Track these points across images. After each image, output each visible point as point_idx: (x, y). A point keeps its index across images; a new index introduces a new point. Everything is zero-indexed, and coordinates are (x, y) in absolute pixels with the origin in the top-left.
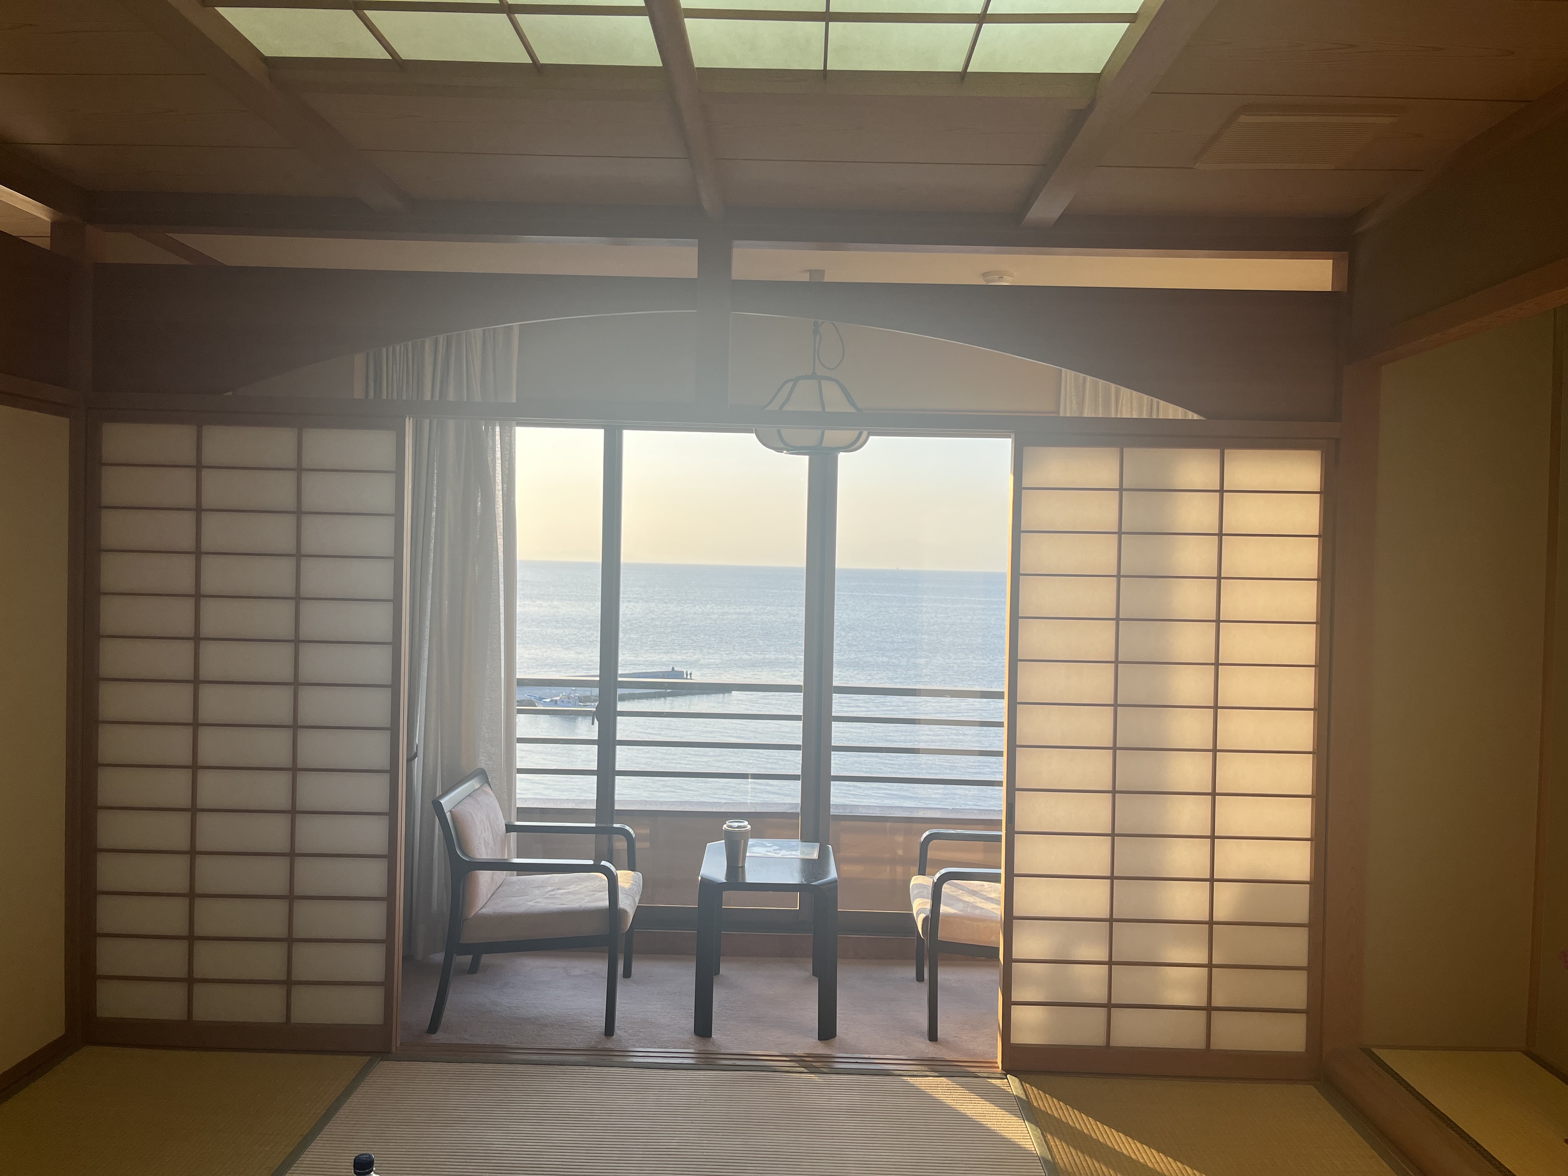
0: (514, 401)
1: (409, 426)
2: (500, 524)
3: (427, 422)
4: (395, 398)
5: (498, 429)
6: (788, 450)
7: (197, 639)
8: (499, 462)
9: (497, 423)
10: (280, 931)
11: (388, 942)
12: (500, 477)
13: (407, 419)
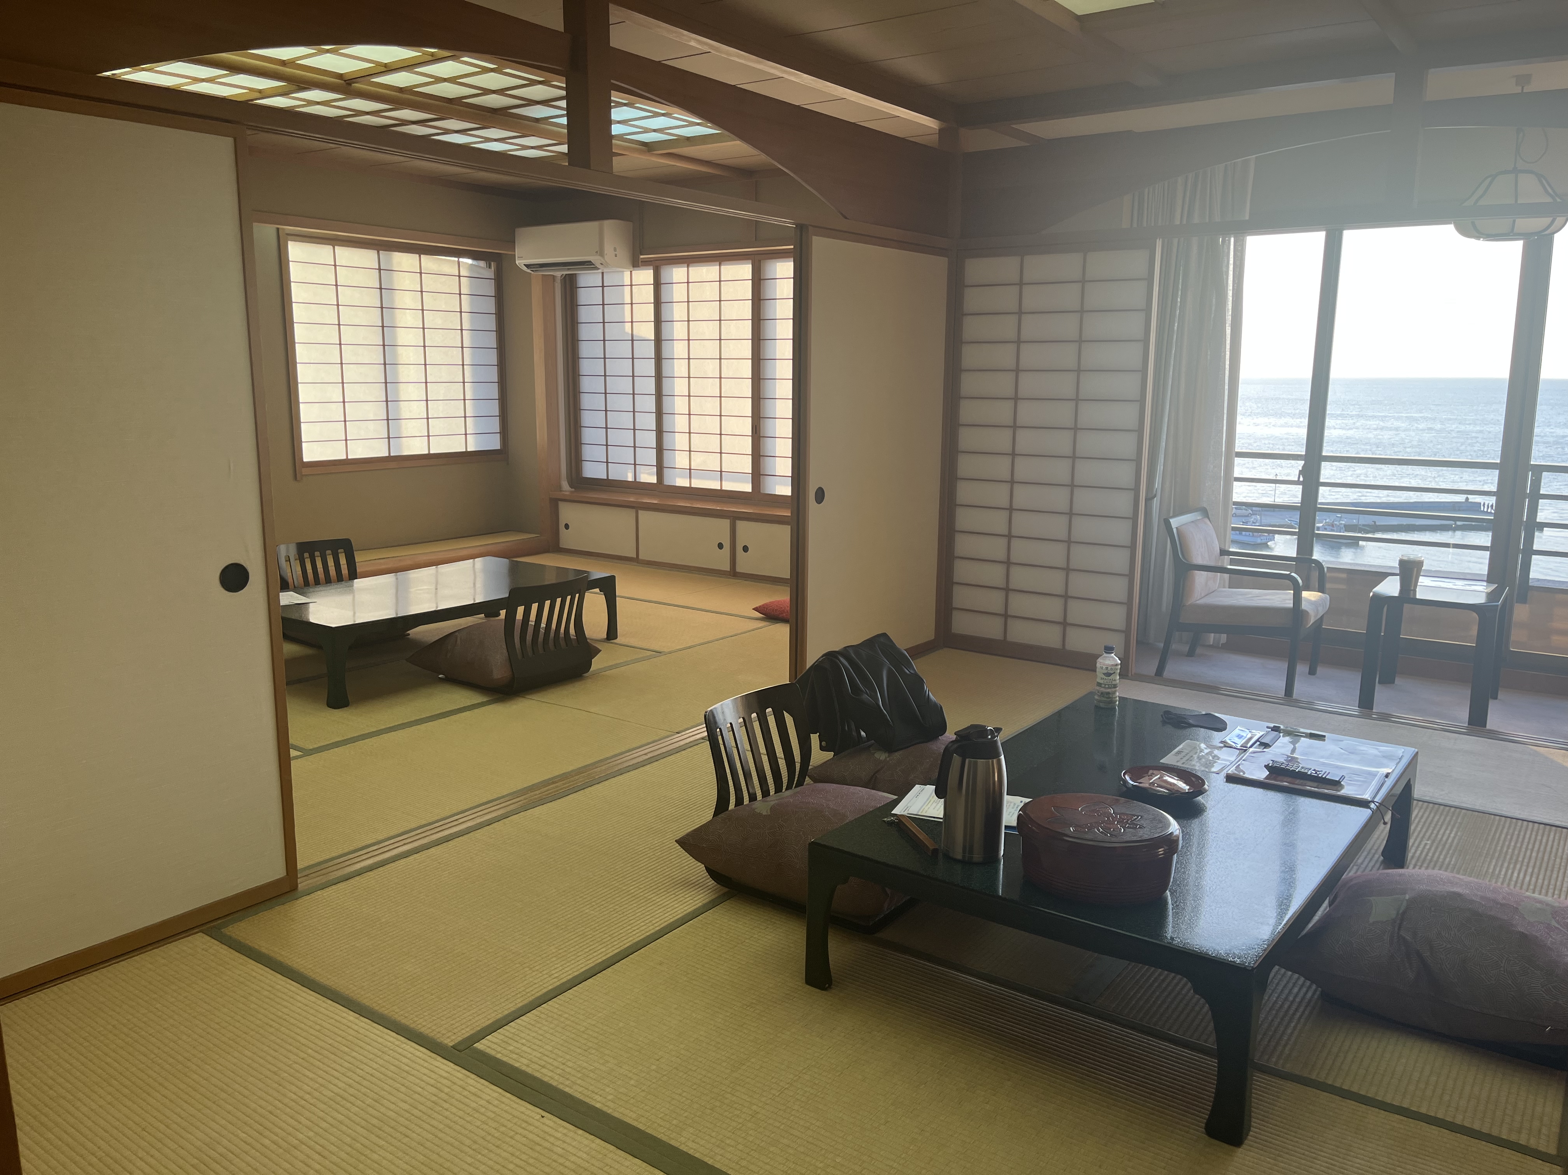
0: (1247, 218)
1: (1159, 243)
2: (1229, 318)
3: (1175, 241)
4: (1153, 225)
5: (1232, 240)
6: (1484, 238)
7: (1016, 399)
8: (1231, 267)
9: (1232, 236)
10: (1060, 590)
11: (1129, 604)
12: (1232, 279)
13: (1158, 240)
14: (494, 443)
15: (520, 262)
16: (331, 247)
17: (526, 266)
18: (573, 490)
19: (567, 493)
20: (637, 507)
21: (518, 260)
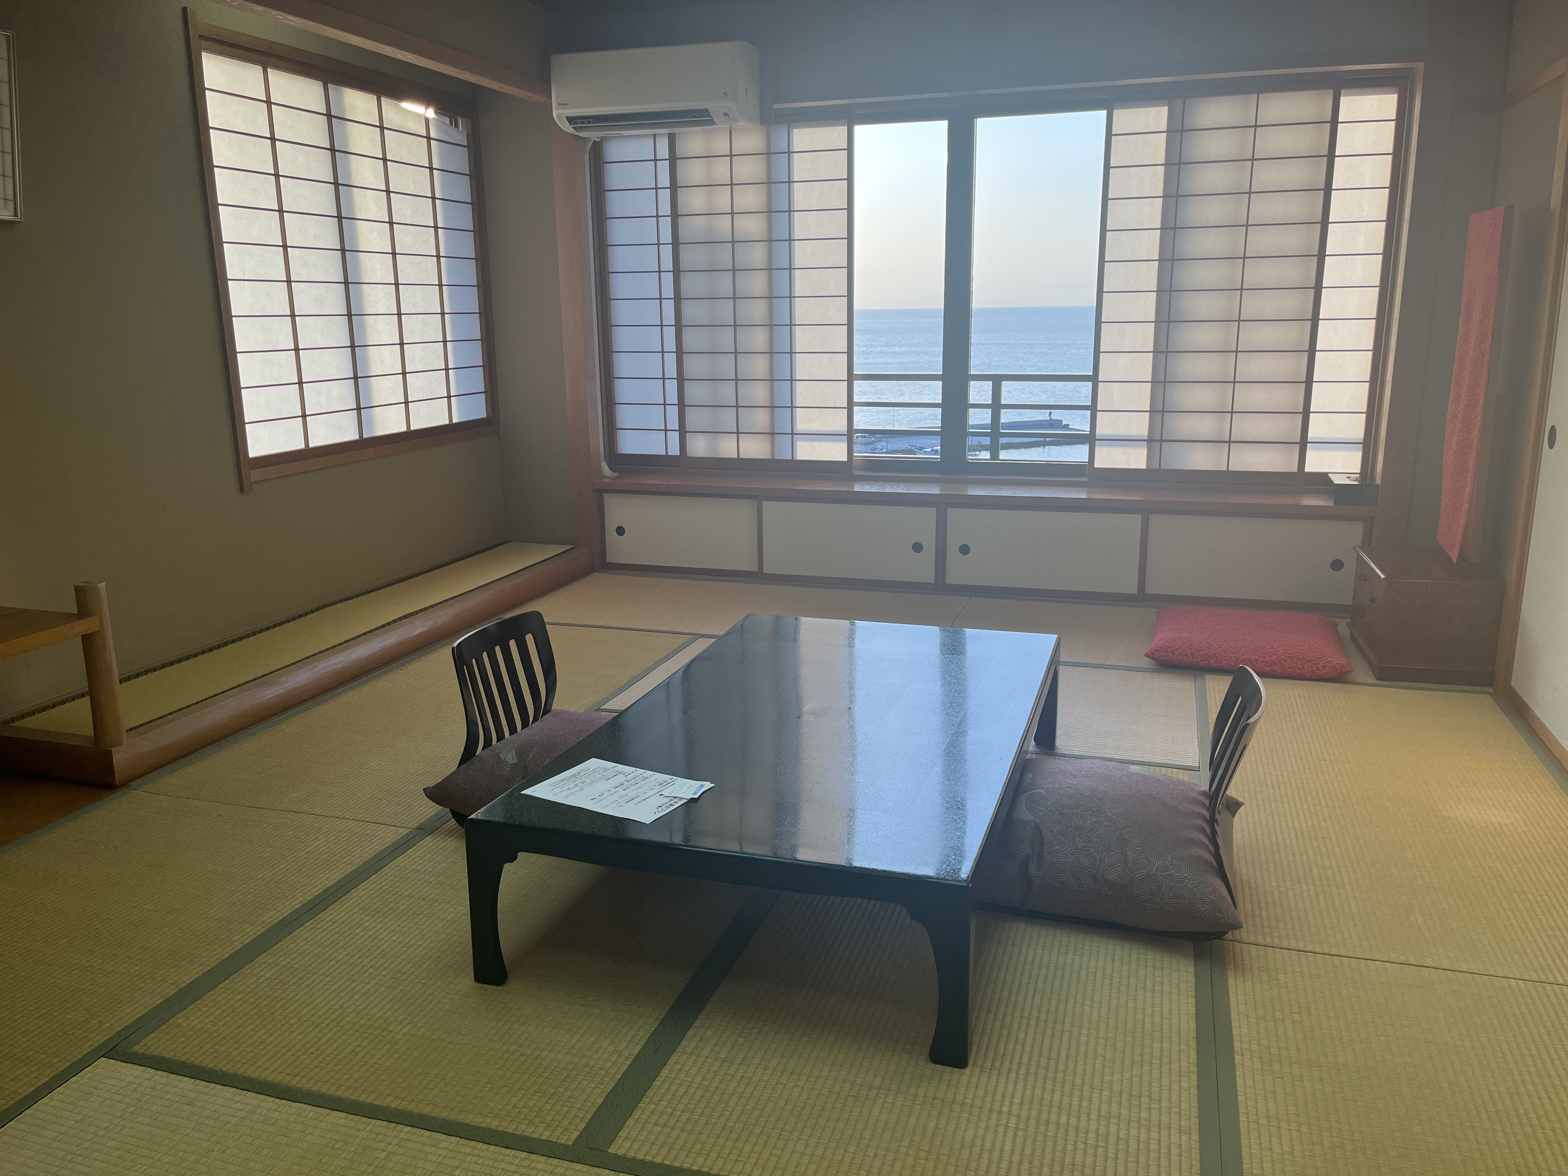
14: (478, 410)
15: (559, 114)
16: (260, 69)
17: (570, 119)
18: (617, 474)
19: (608, 480)
20: (758, 497)
21: (557, 109)
